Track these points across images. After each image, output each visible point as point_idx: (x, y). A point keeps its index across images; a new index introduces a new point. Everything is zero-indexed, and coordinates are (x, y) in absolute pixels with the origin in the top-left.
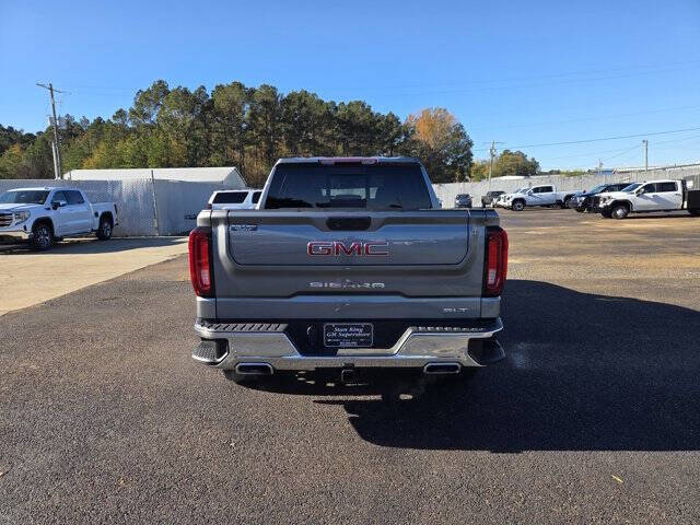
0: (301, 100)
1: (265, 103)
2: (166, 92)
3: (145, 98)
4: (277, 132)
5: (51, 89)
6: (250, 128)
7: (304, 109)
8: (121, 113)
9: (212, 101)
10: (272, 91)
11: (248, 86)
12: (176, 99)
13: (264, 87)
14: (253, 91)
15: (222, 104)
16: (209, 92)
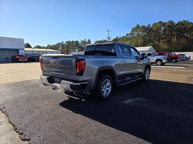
0: (182, 24)
1: (169, 26)
2: (139, 27)
3: (134, 30)
4: (172, 35)
5: (108, 31)
6: (163, 34)
7: (183, 27)
8: (128, 34)
9: (152, 28)
10: (172, 22)
11: (164, 22)
12: (141, 29)
13: (169, 21)
14: (165, 23)
15: (154, 29)
16: (151, 26)
